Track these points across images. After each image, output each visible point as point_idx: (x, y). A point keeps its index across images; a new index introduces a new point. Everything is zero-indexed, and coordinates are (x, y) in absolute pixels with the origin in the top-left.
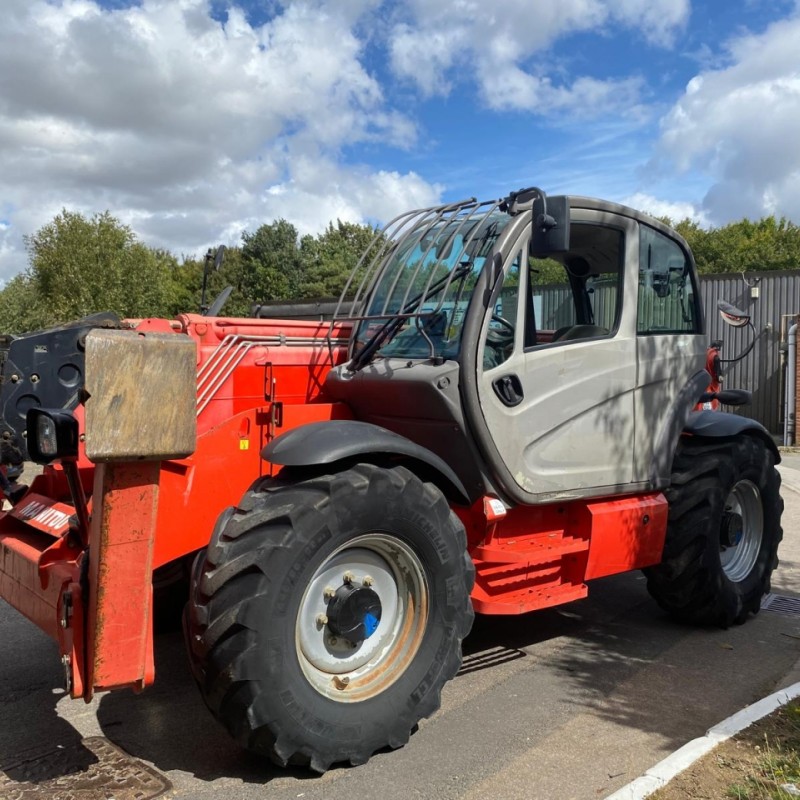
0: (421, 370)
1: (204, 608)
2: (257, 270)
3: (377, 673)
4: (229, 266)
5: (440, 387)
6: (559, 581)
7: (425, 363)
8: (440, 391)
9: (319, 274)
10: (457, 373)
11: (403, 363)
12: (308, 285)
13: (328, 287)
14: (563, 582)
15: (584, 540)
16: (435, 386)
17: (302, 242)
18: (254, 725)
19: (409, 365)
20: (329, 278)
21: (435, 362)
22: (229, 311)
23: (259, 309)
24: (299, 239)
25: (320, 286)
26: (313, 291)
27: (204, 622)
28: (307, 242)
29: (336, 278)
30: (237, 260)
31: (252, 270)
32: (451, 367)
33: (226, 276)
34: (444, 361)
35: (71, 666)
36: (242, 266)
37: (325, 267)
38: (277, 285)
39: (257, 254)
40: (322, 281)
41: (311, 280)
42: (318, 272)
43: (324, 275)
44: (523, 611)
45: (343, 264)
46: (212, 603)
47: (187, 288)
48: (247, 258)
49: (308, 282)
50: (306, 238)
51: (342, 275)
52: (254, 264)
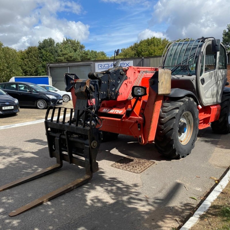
0: (186, 77)
1: (163, 126)
2: (43, 53)
3: (185, 140)
4: (35, 52)
5: (192, 81)
6: (203, 124)
7: (187, 76)
8: (192, 82)
9: (62, 54)
10: (195, 78)
11: (181, 76)
12: (58, 58)
13: (65, 58)
14: (204, 124)
15: (209, 114)
16: (191, 80)
17: (56, 45)
18: (174, 148)
19: (183, 76)
20: (65, 55)
21: (190, 75)
22: (35, 66)
23: (49, 65)
24: (55, 44)
25: (62, 58)
26: (60, 59)
27: (163, 128)
28: (58, 44)
29: (67, 55)
30: (37, 50)
31: (41, 53)
32: (194, 77)
33: (34, 55)
34: (192, 75)
35: (142, 137)
36: (38, 52)
37: (63, 52)
38: (50, 58)
39: (43, 48)
40: (63, 56)
41: (59, 56)
42: (61, 54)
43: (63, 55)
44: (202, 129)
45: (69, 51)
46: (164, 125)
47: (21, 59)
48: (40, 49)
49: (59, 57)
50: (58, 43)
51: (69, 55)
52: (42, 51)
